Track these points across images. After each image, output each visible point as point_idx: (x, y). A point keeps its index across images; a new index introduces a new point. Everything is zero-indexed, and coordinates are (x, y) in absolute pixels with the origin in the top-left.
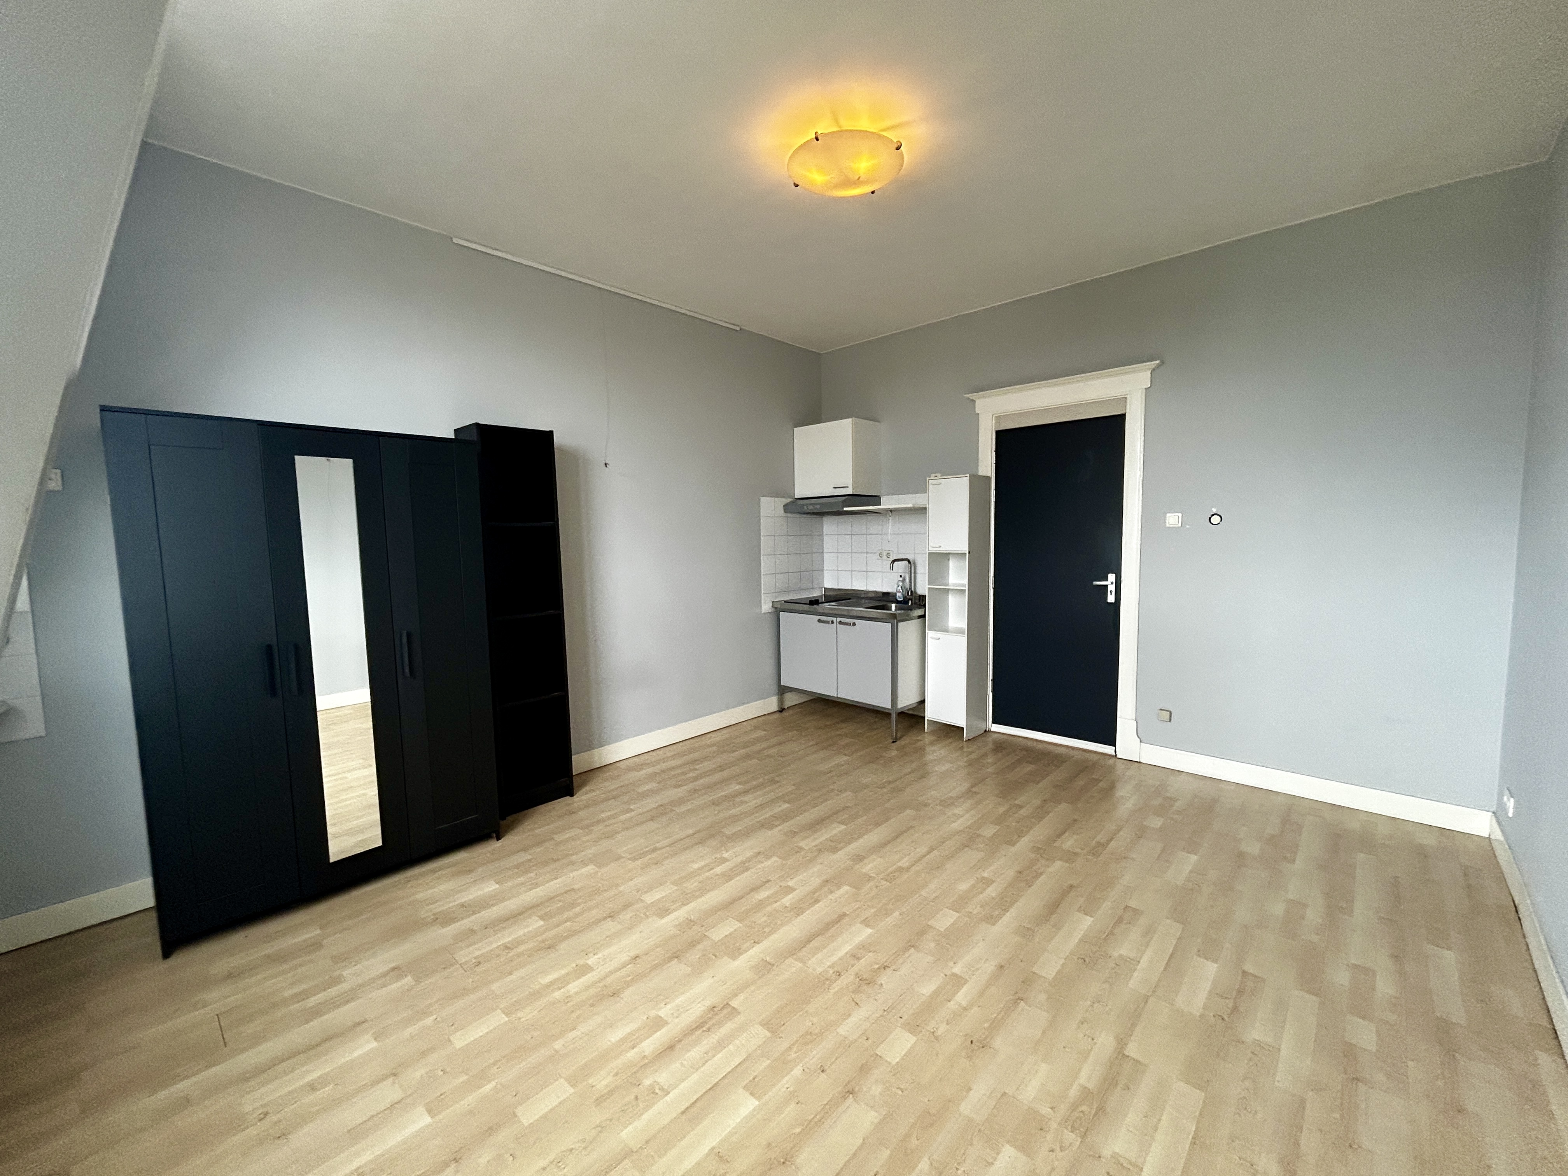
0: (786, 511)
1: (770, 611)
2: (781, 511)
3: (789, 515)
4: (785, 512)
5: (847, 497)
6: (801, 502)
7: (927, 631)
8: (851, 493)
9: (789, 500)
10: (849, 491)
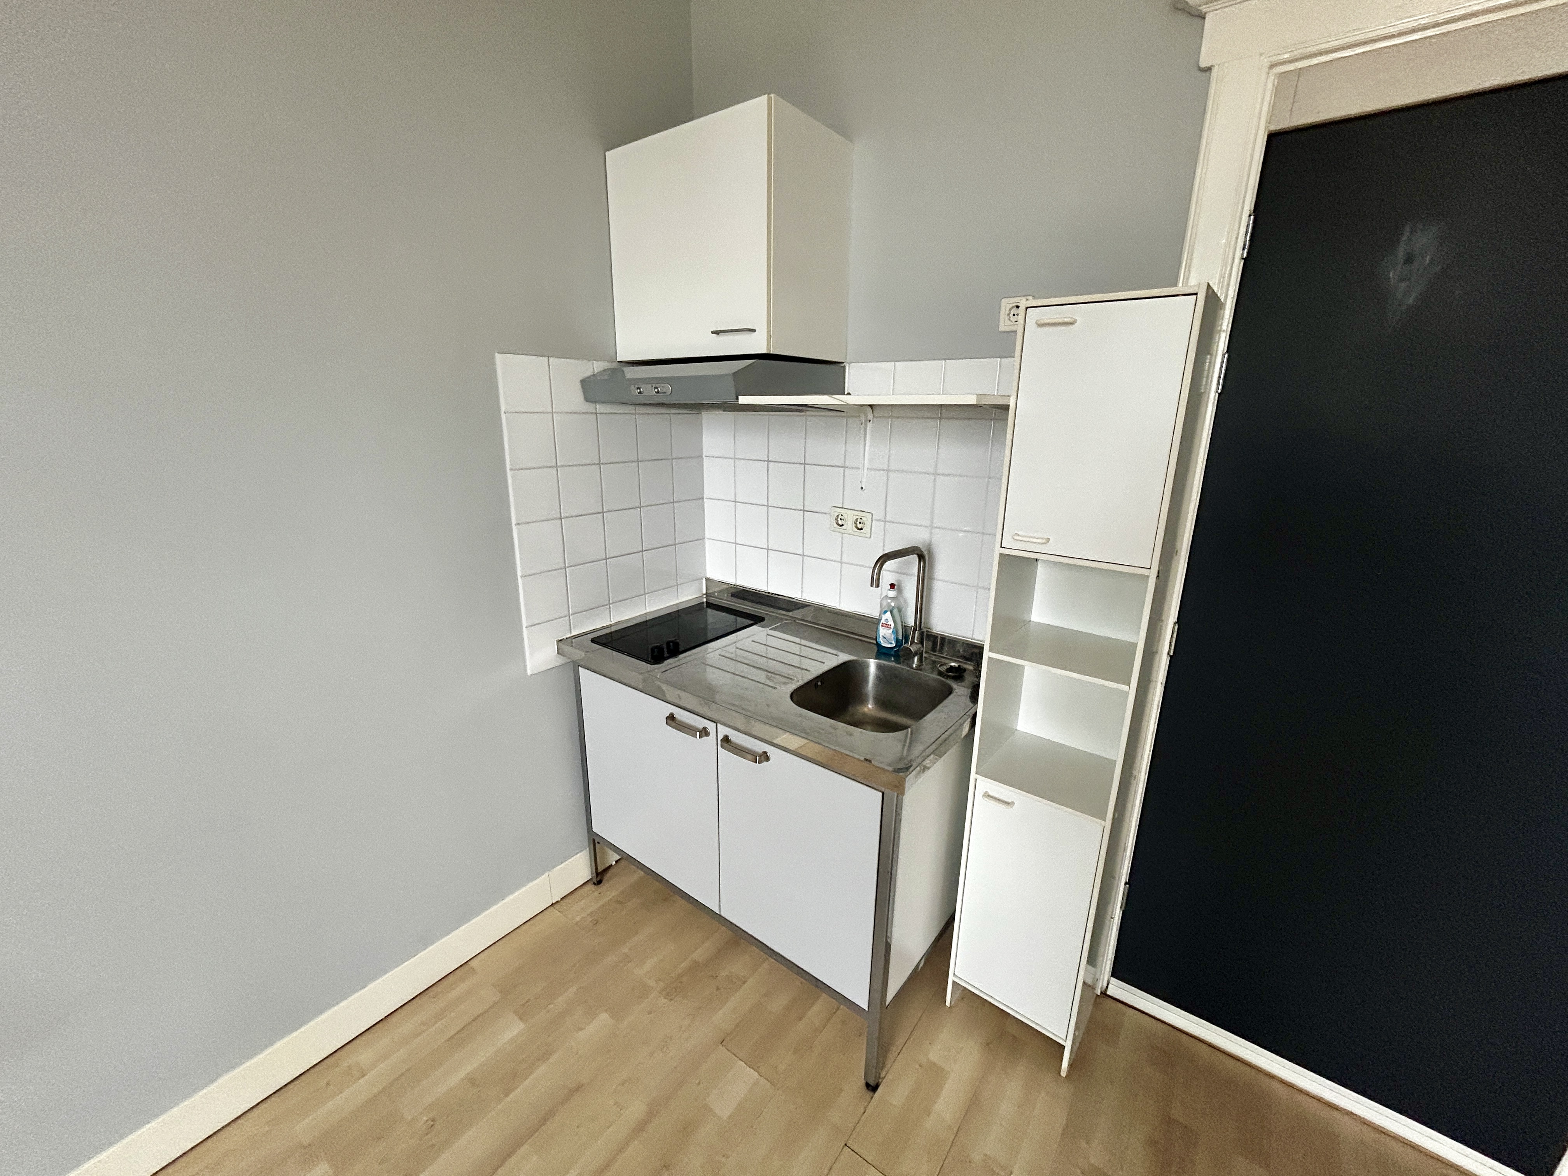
0: (589, 398)
1: (554, 664)
2: (575, 398)
3: (600, 408)
4: (587, 399)
5: (751, 361)
6: (632, 373)
7: (973, 775)
8: (764, 351)
9: (598, 366)
10: (758, 344)
